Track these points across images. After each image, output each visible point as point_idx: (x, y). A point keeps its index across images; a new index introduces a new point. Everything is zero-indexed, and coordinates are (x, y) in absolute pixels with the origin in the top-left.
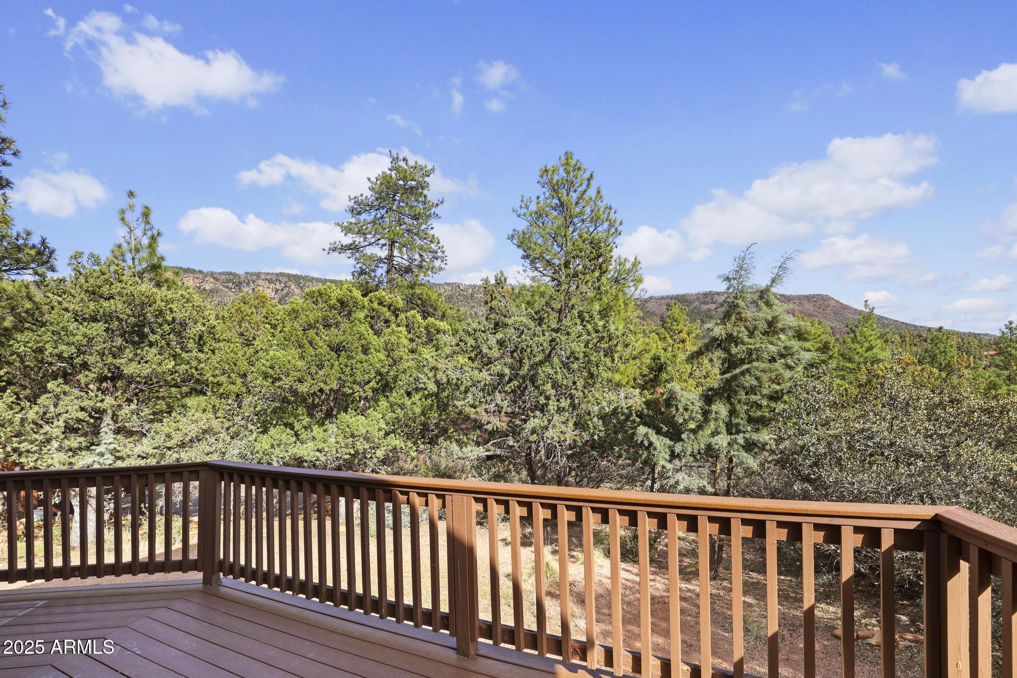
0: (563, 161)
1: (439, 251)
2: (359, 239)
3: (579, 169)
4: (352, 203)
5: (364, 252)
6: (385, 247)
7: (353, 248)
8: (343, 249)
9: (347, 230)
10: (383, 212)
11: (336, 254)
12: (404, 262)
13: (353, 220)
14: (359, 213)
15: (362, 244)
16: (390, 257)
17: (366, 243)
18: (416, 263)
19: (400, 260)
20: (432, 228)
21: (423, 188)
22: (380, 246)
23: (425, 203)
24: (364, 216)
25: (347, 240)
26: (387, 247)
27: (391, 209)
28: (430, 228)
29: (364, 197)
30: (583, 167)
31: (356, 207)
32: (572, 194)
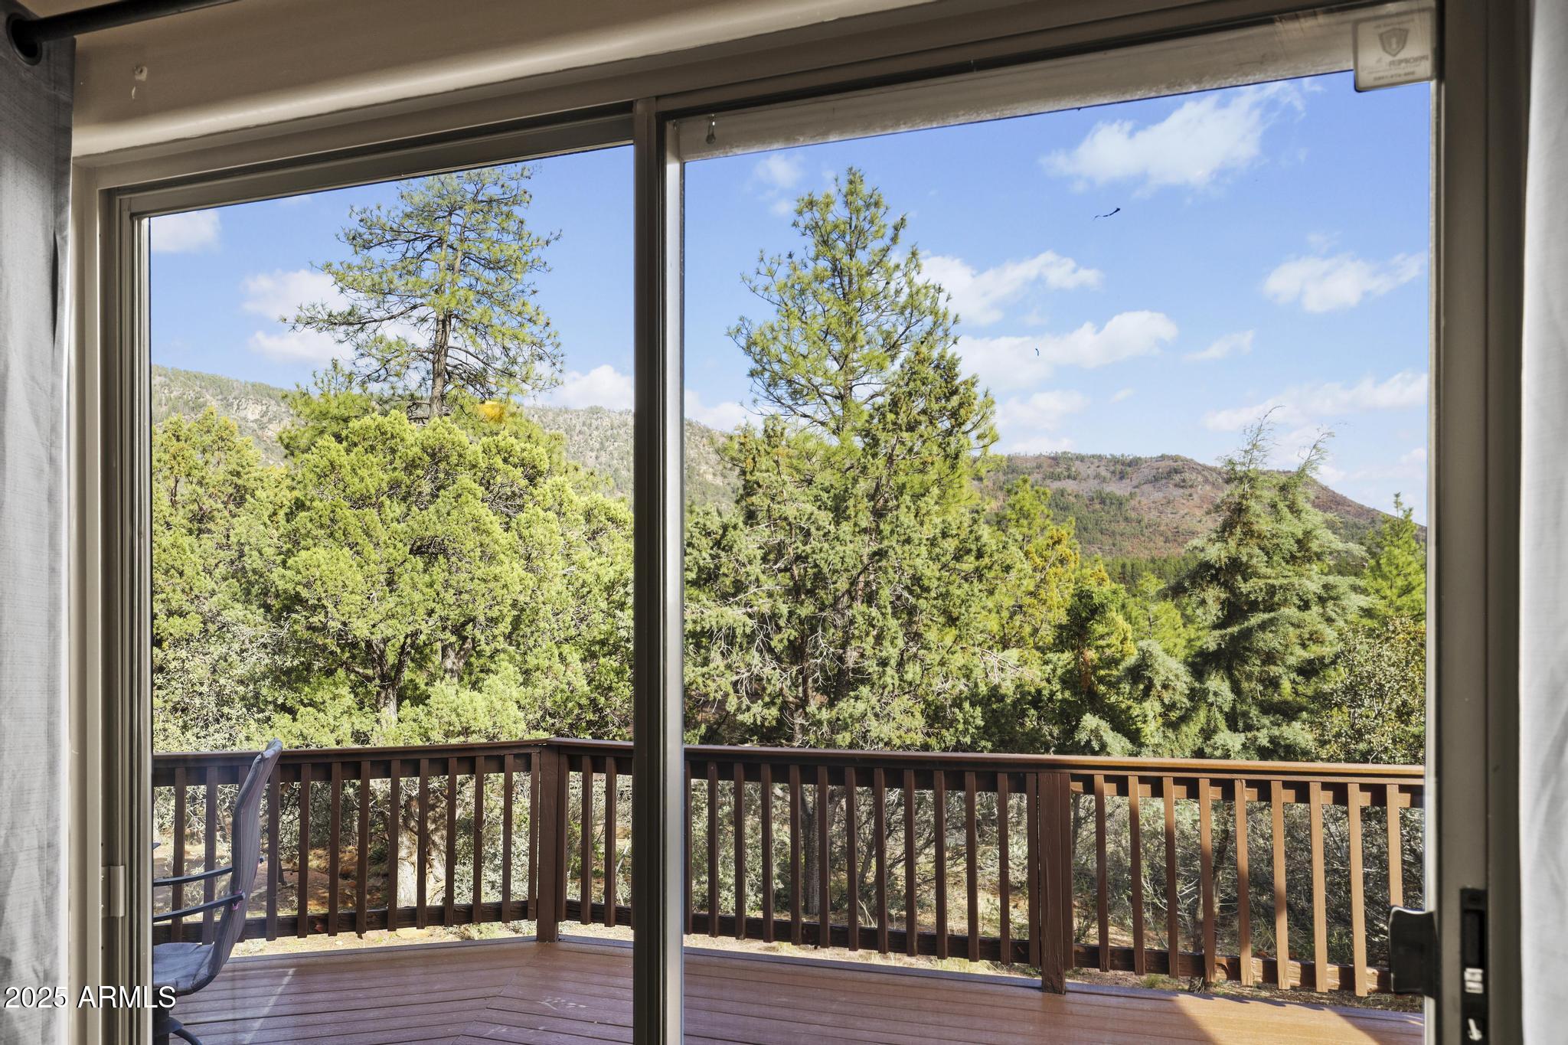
0: (845, 188)
1: (547, 342)
2: (364, 303)
3: (877, 204)
4: (354, 225)
5: (379, 332)
6: (426, 325)
7: (352, 320)
8: (332, 322)
9: (344, 281)
10: (421, 246)
11: (310, 331)
12: (471, 360)
13: (357, 260)
14: (367, 246)
15: (376, 315)
16: (439, 349)
17: (381, 314)
18: (498, 365)
19: (462, 356)
20: (535, 292)
21: (516, 201)
22: (414, 320)
23: (519, 236)
24: (378, 253)
25: (340, 304)
26: (431, 324)
27: (440, 241)
28: (529, 291)
29: (384, 211)
30: (884, 201)
31: (362, 230)
32: (859, 253)
